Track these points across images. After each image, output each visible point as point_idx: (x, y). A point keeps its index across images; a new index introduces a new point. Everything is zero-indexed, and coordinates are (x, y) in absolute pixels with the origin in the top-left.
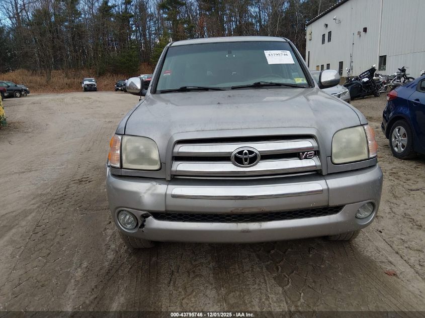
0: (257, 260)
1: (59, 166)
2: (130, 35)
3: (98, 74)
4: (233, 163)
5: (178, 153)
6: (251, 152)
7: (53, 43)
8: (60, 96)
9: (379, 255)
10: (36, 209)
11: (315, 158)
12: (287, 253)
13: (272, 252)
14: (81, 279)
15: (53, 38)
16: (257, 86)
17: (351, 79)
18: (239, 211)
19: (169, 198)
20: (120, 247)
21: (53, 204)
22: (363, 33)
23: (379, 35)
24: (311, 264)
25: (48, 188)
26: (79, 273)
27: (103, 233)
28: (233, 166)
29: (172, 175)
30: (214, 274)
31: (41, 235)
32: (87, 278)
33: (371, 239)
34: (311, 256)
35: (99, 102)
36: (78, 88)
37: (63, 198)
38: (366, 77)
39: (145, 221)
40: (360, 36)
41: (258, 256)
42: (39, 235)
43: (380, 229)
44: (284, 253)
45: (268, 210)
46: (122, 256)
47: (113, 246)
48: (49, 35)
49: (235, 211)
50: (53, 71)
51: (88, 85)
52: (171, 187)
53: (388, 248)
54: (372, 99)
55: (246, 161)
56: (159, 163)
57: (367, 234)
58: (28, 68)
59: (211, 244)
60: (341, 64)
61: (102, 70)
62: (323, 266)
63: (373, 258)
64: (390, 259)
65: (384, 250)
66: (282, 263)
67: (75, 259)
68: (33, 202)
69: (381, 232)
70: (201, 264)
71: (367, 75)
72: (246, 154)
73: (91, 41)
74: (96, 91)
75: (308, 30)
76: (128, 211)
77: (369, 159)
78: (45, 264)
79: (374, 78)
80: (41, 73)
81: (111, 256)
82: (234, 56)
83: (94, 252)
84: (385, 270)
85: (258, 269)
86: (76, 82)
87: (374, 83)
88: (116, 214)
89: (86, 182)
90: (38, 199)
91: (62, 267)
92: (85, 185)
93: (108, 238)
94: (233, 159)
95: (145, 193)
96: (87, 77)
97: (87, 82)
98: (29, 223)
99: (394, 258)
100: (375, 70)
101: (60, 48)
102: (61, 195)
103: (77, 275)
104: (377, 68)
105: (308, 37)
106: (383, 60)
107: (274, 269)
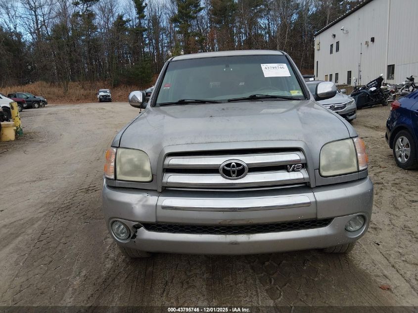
0: (251, 271)
1: (69, 175)
2: (144, 48)
3: (113, 85)
4: (221, 175)
5: (168, 165)
6: (238, 165)
7: (71, 56)
8: (76, 107)
9: (374, 268)
10: (43, 217)
11: (303, 171)
12: (281, 265)
13: (267, 263)
14: (80, 287)
15: (71, 52)
16: (253, 98)
17: (359, 88)
18: (227, 223)
19: (159, 209)
20: (118, 256)
21: (60, 212)
22: (370, 43)
23: (387, 45)
24: (305, 276)
25: (56, 197)
26: (77, 282)
27: (104, 241)
28: (222, 178)
29: (163, 187)
30: (207, 285)
31: (46, 243)
32: (84, 287)
33: (368, 251)
34: (305, 268)
35: (113, 112)
36: (94, 99)
37: (68, 207)
38: (374, 86)
39: (136, 232)
40: (368, 46)
41: (252, 268)
42: (43, 243)
43: (377, 241)
44: (279, 265)
45: (255, 222)
46: (120, 265)
47: (112, 255)
48: (66, 49)
49: (224, 223)
50: (71, 83)
51: (103, 96)
52: (161, 198)
53: (384, 261)
54: (380, 108)
55: (234, 173)
56: (151, 175)
57: (364, 247)
58: (46, 80)
59: (206, 256)
60: (349, 73)
61: (117, 82)
62: (316, 279)
63: (368, 271)
64: (386, 273)
65: (380, 263)
66: (275, 276)
67: (75, 268)
68: (41, 210)
69: (379, 245)
70: (196, 275)
71: (374, 85)
72: (233, 166)
73: (106, 54)
74: (111, 102)
75: (317, 40)
76: (121, 222)
77: (358, 172)
78: (46, 272)
79: (382, 87)
80: (59, 84)
81: (109, 265)
82: (231, 69)
83: (93, 260)
84: (379, 284)
85: (251, 281)
86: (91, 93)
87: (382, 92)
88: (110, 225)
89: (93, 191)
90: (46, 208)
91: (61, 274)
92: (91, 194)
93: (108, 247)
94: (221, 171)
95: (136, 204)
96: (102, 88)
97: (102, 94)
98: (35, 231)
99: (390, 272)
100: (383, 79)
101: (77, 61)
102: (68, 204)
103: (75, 283)
104: (385, 77)
105: (316, 47)
106: (391, 69)
107: (267, 281)
